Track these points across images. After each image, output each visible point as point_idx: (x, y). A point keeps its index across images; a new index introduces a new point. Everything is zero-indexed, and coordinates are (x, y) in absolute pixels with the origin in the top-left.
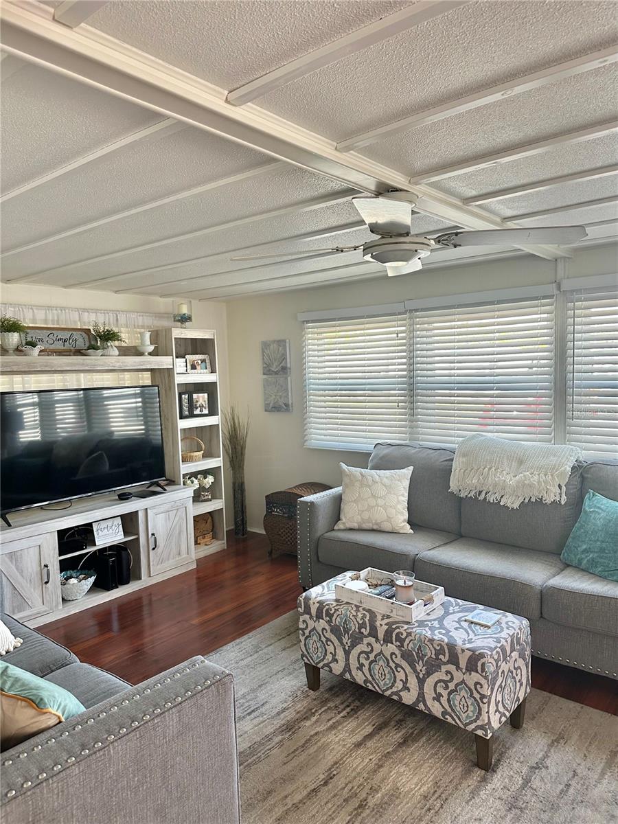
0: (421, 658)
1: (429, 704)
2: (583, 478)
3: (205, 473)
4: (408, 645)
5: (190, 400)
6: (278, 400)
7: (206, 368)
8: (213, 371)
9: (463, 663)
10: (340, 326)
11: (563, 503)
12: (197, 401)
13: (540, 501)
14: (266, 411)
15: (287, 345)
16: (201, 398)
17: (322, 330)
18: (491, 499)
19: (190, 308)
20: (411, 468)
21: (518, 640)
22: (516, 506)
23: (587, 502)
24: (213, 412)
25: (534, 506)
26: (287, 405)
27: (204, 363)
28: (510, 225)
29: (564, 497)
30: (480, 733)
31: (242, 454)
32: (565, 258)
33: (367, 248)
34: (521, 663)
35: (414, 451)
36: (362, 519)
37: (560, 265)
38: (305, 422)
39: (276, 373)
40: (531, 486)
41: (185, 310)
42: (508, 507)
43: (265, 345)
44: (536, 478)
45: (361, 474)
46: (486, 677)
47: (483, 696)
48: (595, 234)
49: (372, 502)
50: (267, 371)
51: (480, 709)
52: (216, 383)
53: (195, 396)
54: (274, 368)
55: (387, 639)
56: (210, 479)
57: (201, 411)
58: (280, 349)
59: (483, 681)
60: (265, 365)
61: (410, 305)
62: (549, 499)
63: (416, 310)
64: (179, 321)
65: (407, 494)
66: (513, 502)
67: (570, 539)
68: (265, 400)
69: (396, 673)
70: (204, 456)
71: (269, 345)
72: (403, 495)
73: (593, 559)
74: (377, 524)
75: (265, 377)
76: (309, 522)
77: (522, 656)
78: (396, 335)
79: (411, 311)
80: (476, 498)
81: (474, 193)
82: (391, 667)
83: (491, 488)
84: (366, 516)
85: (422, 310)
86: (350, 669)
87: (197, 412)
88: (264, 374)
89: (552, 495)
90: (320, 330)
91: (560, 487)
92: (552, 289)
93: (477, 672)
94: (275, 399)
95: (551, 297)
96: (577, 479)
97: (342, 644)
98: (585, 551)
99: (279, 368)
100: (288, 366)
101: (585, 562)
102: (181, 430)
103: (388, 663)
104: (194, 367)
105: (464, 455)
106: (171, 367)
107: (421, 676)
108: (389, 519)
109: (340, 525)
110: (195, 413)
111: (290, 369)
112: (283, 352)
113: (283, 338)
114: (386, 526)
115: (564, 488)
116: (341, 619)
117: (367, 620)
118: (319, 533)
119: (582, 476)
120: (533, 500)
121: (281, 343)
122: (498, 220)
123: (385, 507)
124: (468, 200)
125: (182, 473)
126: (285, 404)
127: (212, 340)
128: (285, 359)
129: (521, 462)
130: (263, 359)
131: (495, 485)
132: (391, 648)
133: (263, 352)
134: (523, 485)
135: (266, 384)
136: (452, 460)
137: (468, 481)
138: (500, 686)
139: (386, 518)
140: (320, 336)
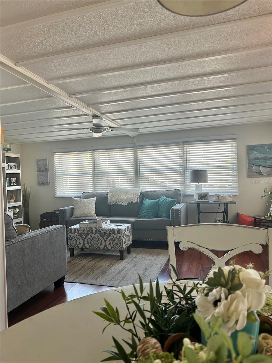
0: (105, 235)
1: (108, 247)
2: (143, 196)
3: (15, 208)
4: (102, 232)
5: (10, 180)
6: (43, 181)
7: (16, 168)
8: (18, 169)
9: (116, 233)
10: (68, 154)
11: (138, 202)
12: (12, 181)
13: (132, 202)
14: (38, 185)
15: (48, 161)
16: (14, 179)
17: (61, 155)
18: (119, 203)
19: (10, 146)
20: (96, 198)
21: (129, 228)
22: (126, 204)
23: (144, 201)
24: (18, 184)
25: (131, 204)
26: (47, 182)
27: (15, 166)
28: (123, 127)
29: (138, 201)
30: (121, 249)
31: (28, 202)
32: (136, 137)
33: (91, 129)
34: (129, 234)
35: (96, 193)
36: (81, 213)
37: (135, 138)
38: (55, 188)
39: (43, 171)
40: (130, 198)
41: (8, 146)
42: (124, 205)
43: (38, 161)
44: (131, 196)
45: (80, 200)
46: (122, 234)
47: (121, 239)
48: (142, 131)
49: (84, 208)
50: (39, 170)
51: (121, 243)
52: (20, 174)
53: (11, 178)
54: (42, 169)
55: (96, 233)
56: (17, 210)
57: (14, 184)
58: (45, 162)
59: (121, 235)
60: (38, 168)
61: (93, 148)
62: (135, 202)
63: (95, 150)
64: (6, 150)
65: (95, 205)
66: (125, 204)
67: (140, 211)
68: (38, 181)
69: (99, 241)
70: (15, 202)
71: (40, 161)
72: (94, 206)
73: (146, 214)
74: (86, 215)
75: (38, 172)
76: (63, 216)
77: (130, 232)
78: (88, 158)
79: (93, 150)
80: (115, 204)
81: (115, 118)
82: (97, 240)
83: (119, 200)
84: (82, 212)
85: (97, 150)
86: (85, 245)
87: (12, 184)
88: (37, 171)
89: (135, 200)
90: (60, 156)
91: (137, 198)
92: (133, 145)
93: (120, 234)
94: (42, 180)
95: (133, 147)
96: (141, 196)
97: (82, 238)
98: (144, 213)
99: (44, 169)
100: (48, 168)
101: (144, 216)
102: (7, 190)
103: (96, 239)
104: (11, 168)
105: (112, 192)
106: (4, 167)
107: (105, 240)
108: (90, 213)
109: (74, 216)
110: (11, 185)
111: (48, 169)
112: (46, 163)
113: (46, 158)
114: (89, 215)
115: (138, 198)
116: (82, 231)
117: (90, 229)
118: (67, 219)
119: (142, 195)
120: (131, 202)
121: (45, 160)
122: (120, 125)
123: (88, 209)
124: (113, 120)
125: (8, 207)
126: (46, 182)
127: (18, 158)
128: (46, 166)
129: (127, 193)
130: (37, 166)
131: (120, 199)
132: (97, 234)
133: (37, 163)
134: (128, 198)
135: (38, 175)
136: (108, 194)
137: (113, 199)
138: (125, 238)
139: (89, 212)
140: (60, 158)
